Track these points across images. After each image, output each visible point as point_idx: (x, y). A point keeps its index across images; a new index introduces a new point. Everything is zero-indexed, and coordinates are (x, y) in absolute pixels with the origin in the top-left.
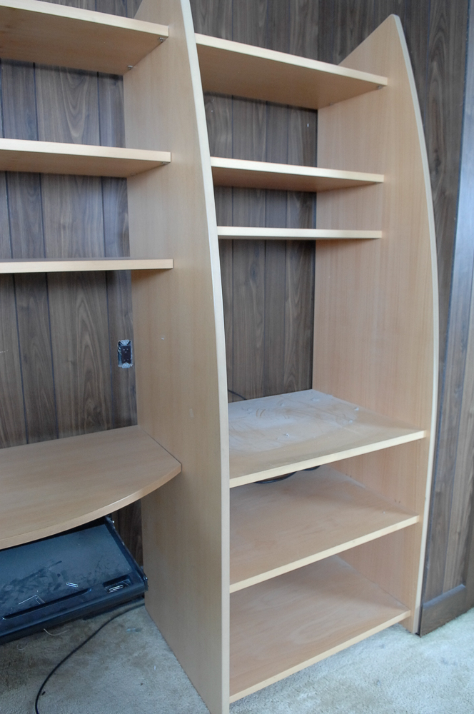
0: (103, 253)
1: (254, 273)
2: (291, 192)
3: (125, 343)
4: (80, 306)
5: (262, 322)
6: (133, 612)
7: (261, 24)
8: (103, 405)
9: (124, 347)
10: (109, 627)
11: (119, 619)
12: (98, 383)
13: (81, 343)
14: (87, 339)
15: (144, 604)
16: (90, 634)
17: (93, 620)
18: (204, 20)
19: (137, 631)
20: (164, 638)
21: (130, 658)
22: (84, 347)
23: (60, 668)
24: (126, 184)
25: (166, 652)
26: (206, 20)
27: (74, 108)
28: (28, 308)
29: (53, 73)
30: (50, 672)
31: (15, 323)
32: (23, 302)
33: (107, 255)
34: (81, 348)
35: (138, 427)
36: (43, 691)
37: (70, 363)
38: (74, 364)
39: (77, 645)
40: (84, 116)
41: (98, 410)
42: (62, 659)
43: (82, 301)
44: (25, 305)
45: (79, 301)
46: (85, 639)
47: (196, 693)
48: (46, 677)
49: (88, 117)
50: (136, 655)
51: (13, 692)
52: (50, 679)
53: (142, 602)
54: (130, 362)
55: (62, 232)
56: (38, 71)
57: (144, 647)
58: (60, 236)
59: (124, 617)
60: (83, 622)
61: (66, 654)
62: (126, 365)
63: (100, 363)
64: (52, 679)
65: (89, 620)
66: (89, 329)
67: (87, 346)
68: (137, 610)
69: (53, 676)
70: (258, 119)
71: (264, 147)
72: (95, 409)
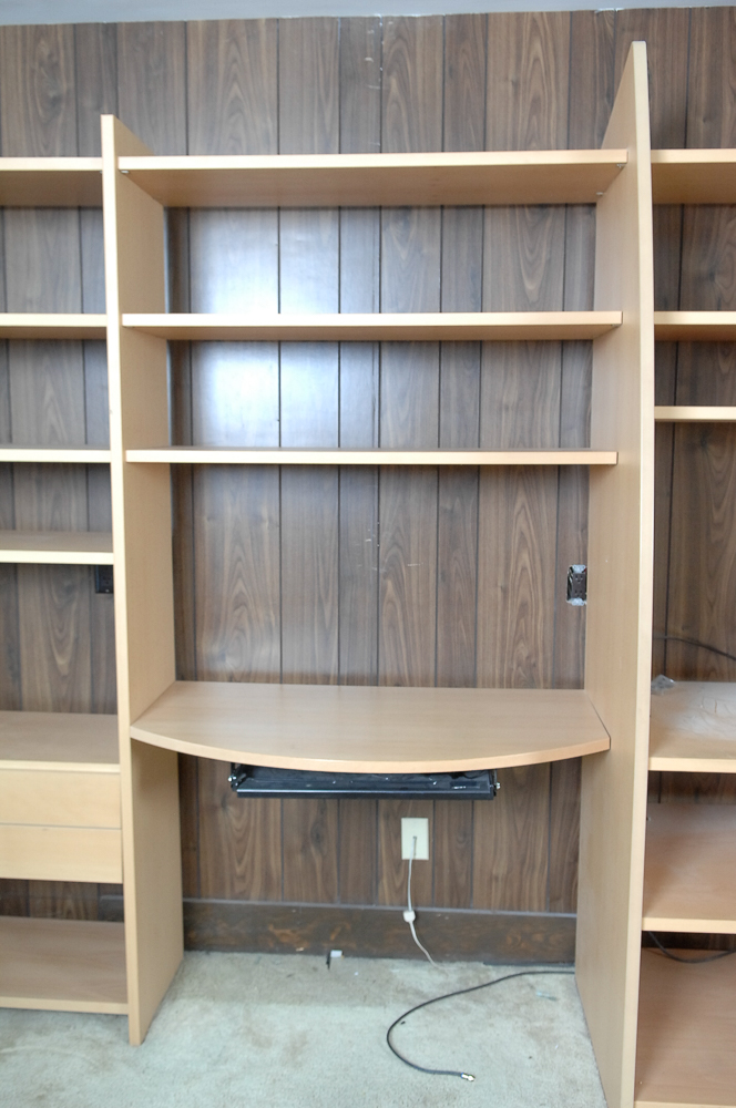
0: (557, 443)
3: (578, 569)
4: (519, 513)
6: (555, 976)
8: (541, 655)
9: (577, 576)
10: (513, 982)
11: (531, 978)
12: (536, 620)
13: (517, 562)
14: (525, 557)
15: (573, 973)
16: (486, 982)
17: (496, 968)
19: (550, 998)
20: (585, 1019)
21: (528, 1025)
22: (519, 570)
23: (432, 1004)
24: (591, 348)
25: (581, 1037)
27: (532, 251)
28: (452, 511)
29: (507, 211)
30: (418, 1004)
31: (435, 530)
32: (446, 504)
33: (561, 446)
34: (516, 569)
35: (584, 691)
36: (403, 1020)
37: (499, 589)
38: (505, 590)
39: (464, 988)
40: (543, 261)
41: (533, 660)
42: (439, 996)
43: (523, 507)
44: (448, 506)
45: (518, 506)
46: (476, 985)
47: (601, 1094)
48: (412, 1008)
49: (549, 262)
50: (537, 1024)
51: (367, 1009)
52: (417, 1011)
53: (572, 969)
54: (584, 598)
55: (504, 415)
56: (488, 212)
57: (552, 1020)
58: (501, 419)
59: (539, 978)
60: (482, 966)
61: (446, 993)
62: (577, 602)
63: (540, 594)
64: (418, 1012)
65: (490, 967)
66: (530, 545)
67: (524, 569)
68: (561, 977)
69: (422, 1010)
72: (528, 658)
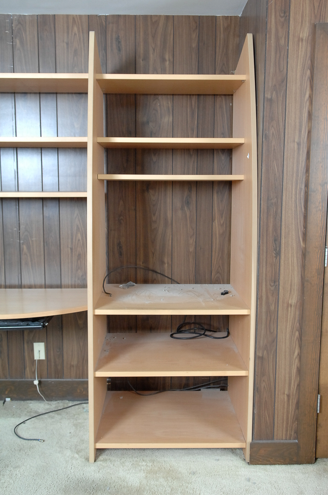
1: (188, 202)
2: (217, 150)
4: (76, 217)
5: (194, 234)
7: (194, 45)
12: (85, 261)
13: (76, 238)
14: (79, 235)
16: (65, 407)
18: (154, 51)
21: (75, 422)
26: (155, 50)
27: (77, 112)
28: (49, 217)
29: (66, 95)
34: (76, 240)
36: (24, 422)
37: (69, 249)
38: (71, 249)
39: (55, 410)
41: (84, 277)
42: (44, 413)
43: (77, 215)
45: (75, 215)
46: (61, 408)
48: (30, 418)
51: (12, 419)
56: (59, 95)
63: (86, 250)
65: (70, 402)
66: (81, 230)
67: (79, 240)
69: (34, 418)
70: (192, 105)
71: (196, 122)
